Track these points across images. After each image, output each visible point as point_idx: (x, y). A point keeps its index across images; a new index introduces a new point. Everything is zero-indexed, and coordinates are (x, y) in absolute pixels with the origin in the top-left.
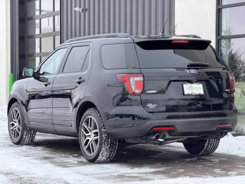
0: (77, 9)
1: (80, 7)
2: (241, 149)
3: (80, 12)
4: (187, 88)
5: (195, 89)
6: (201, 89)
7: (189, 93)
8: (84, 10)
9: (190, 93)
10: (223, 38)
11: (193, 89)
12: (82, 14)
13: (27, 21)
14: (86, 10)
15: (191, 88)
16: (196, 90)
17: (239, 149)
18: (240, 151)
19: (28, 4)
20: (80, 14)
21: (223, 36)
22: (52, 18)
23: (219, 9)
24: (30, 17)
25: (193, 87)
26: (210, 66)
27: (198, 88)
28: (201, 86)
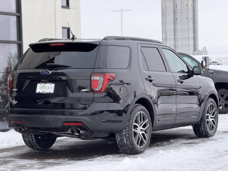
4: (39, 88)
6: (52, 89)
7: (39, 92)
9: (41, 92)
11: (45, 88)
16: (47, 89)
25: (45, 87)
26: (71, 67)
27: (50, 87)
28: (53, 85)
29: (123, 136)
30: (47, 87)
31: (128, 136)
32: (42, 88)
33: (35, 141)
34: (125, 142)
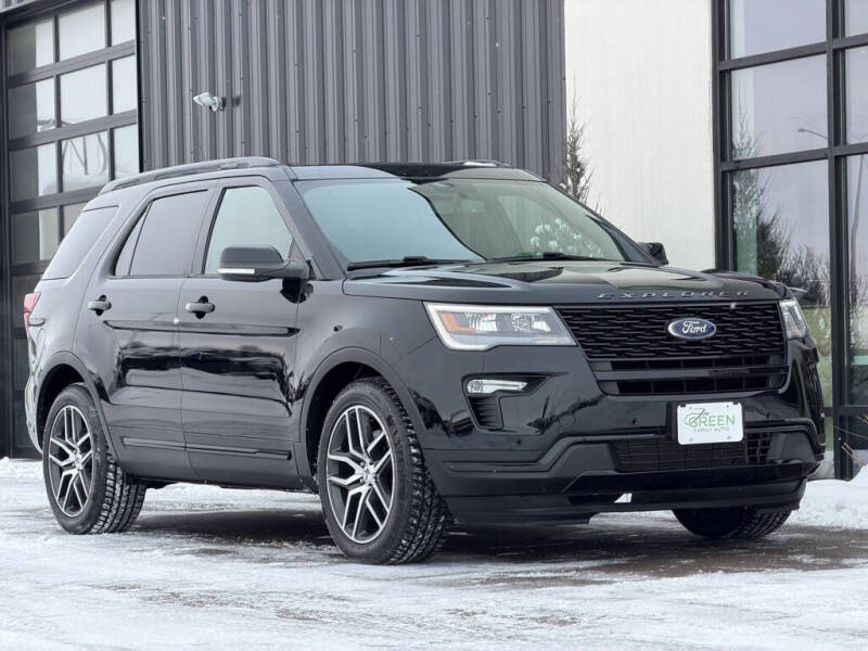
0: (204, 98)
1: (213, 93)
2: (844, 508)
3: (214, 109)
8: (229, 102)
10: (741, 165)
12: (222, 117)
13: (8, 150)
14: (237, 101)
17: (839, 508)
18: (841, 515)
19: (9, 92)
20: (213, 115)
21: (739, 161)
22: (105, 136)
23: (721, 72)
24: (16, 137)
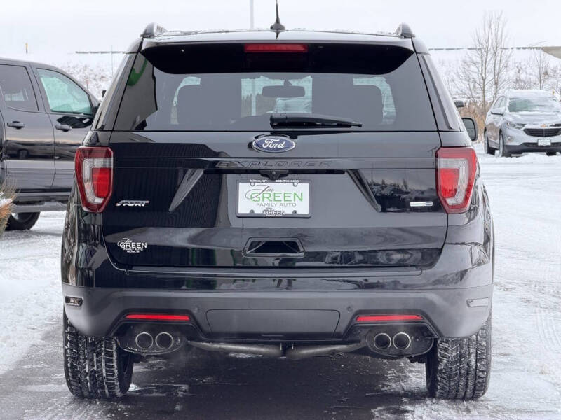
4: (249, 196)
5: (282, 198)
6: (301, 200)
7: (252, 211)
9: (258, 211)
11: (272, 198)
15: (268, 195)
16: (283, 202)
25: (272, 193)
26: (360, 126)
27: (292, 196)
28: (303, 188)
29: (468, 346)
30: (282, 195)
31: (484, 344)
32: (261, 196)
33: (116, 371)
34: (473, 363)
